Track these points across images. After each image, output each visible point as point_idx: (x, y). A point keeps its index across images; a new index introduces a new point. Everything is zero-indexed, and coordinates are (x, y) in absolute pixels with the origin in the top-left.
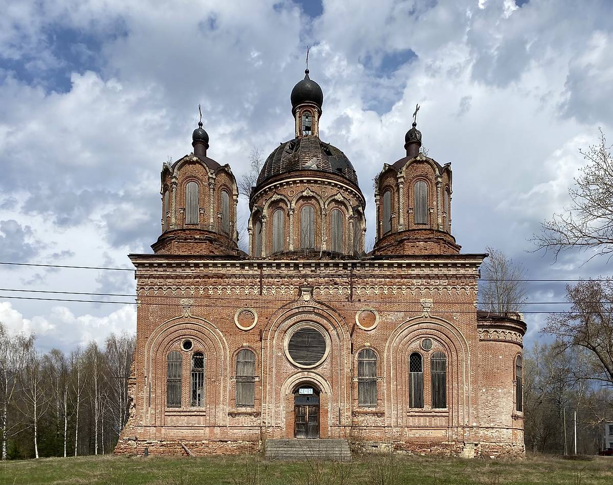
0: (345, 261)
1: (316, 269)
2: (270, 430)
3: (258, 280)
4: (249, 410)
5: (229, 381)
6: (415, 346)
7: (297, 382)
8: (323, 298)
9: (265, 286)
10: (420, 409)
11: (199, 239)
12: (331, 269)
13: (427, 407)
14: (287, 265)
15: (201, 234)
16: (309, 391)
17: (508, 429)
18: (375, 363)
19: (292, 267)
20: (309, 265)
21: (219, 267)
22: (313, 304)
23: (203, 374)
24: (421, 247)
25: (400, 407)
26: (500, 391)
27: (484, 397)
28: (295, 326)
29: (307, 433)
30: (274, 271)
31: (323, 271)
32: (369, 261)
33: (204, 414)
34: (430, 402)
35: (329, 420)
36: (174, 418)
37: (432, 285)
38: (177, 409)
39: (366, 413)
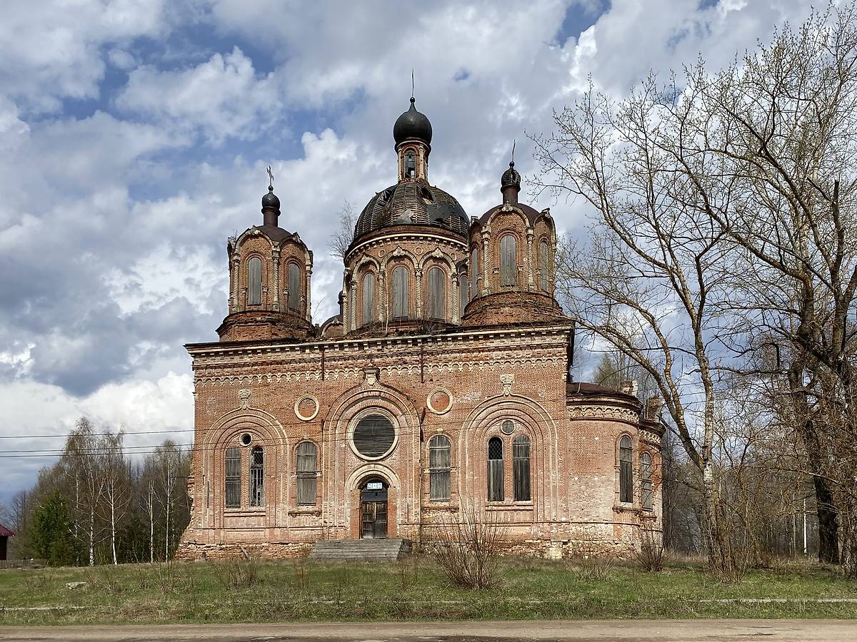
0: (414, 337)
1: (382, 347)
2: (332, 530)
3: (320, 363)
4: (310, 508)
5: (289, 478)
6: (495, 430)
7: (363, 476)
8: (390, 381)
9: (327, 371)
10: (500, 502)
11: (260, 321)
12: (399, 346)
13: (509, 500)
14: (351, 345)
15: (262, 315)
16: (379, 486)
17: (607, 524)
18: (449, 451)
19: (356, 347)
20: (375, 344)
21: (278, 352)
22: (378, 387)
23: (262, 471)
24: (507, 313)
25: (476, 500)
26: (596, 479)
27: (576, 487)
28: (361, 413)
29: (374, 533)
30: (337, 352)
31: (390, 349)
32: (440, 335)
33: (264, 514)
34: (512, 494)
35: (397, 518)
36: (234, 519)
37: (513, 358)
38: (236, 510)
39: (439, 509)
